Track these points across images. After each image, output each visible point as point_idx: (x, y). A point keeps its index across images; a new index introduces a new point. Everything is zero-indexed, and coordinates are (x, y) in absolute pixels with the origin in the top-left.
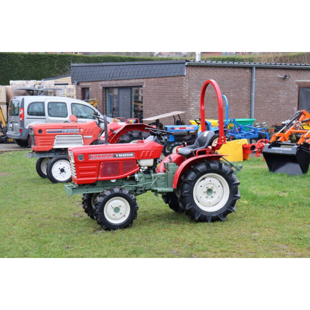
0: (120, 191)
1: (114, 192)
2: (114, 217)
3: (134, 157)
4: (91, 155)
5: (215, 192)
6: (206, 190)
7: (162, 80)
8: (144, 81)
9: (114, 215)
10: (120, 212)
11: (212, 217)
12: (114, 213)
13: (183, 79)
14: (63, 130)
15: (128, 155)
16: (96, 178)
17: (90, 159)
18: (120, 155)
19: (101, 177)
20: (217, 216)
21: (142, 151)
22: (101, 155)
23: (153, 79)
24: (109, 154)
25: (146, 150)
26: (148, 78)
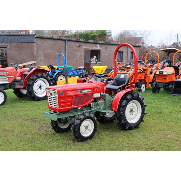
0: (89, 115)
1: (86, 116)
2: (85, 132)
3: (91, 92)
4: (68, 92)
5: (134, 111)
6: (130, 110)
7: (20, 45)
8: (8, 44)
9: (85, 131)
10: (89, 128)
11: (134, 126)
12: (85, 130)
13: (33, 44)
15: (88, 91)
16: (70, 107)
17: (67, 95)
18: (84, 91)
19: (73, 106)
20: (136, 125)
21: (95, 88)
23: (14, 44)
24: (78, 91)
25: (98, 87)
26: (10, 43)
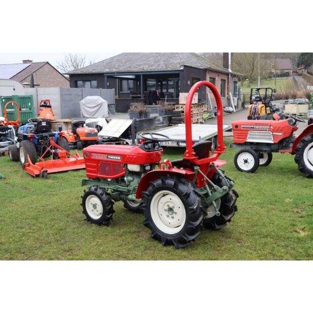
3: (120, 161)
4: (93, 154)
5: (176, 213)
6: (167, 208)
9: (92, 211)
10: (97, 209)
11: (167, 239)
14: (255, 127)
15: (117, 158)
16: (96, 175)
18: (111, 157)
19: (100, 174)
20: (171, 240)
21: (126, 155)
22: (99, 155)
